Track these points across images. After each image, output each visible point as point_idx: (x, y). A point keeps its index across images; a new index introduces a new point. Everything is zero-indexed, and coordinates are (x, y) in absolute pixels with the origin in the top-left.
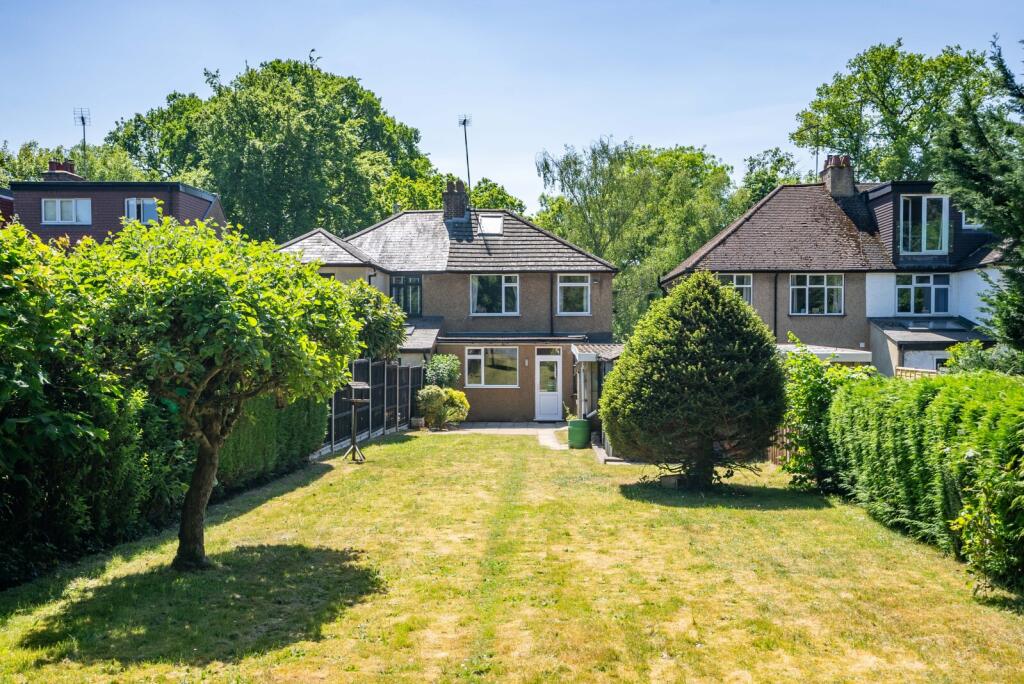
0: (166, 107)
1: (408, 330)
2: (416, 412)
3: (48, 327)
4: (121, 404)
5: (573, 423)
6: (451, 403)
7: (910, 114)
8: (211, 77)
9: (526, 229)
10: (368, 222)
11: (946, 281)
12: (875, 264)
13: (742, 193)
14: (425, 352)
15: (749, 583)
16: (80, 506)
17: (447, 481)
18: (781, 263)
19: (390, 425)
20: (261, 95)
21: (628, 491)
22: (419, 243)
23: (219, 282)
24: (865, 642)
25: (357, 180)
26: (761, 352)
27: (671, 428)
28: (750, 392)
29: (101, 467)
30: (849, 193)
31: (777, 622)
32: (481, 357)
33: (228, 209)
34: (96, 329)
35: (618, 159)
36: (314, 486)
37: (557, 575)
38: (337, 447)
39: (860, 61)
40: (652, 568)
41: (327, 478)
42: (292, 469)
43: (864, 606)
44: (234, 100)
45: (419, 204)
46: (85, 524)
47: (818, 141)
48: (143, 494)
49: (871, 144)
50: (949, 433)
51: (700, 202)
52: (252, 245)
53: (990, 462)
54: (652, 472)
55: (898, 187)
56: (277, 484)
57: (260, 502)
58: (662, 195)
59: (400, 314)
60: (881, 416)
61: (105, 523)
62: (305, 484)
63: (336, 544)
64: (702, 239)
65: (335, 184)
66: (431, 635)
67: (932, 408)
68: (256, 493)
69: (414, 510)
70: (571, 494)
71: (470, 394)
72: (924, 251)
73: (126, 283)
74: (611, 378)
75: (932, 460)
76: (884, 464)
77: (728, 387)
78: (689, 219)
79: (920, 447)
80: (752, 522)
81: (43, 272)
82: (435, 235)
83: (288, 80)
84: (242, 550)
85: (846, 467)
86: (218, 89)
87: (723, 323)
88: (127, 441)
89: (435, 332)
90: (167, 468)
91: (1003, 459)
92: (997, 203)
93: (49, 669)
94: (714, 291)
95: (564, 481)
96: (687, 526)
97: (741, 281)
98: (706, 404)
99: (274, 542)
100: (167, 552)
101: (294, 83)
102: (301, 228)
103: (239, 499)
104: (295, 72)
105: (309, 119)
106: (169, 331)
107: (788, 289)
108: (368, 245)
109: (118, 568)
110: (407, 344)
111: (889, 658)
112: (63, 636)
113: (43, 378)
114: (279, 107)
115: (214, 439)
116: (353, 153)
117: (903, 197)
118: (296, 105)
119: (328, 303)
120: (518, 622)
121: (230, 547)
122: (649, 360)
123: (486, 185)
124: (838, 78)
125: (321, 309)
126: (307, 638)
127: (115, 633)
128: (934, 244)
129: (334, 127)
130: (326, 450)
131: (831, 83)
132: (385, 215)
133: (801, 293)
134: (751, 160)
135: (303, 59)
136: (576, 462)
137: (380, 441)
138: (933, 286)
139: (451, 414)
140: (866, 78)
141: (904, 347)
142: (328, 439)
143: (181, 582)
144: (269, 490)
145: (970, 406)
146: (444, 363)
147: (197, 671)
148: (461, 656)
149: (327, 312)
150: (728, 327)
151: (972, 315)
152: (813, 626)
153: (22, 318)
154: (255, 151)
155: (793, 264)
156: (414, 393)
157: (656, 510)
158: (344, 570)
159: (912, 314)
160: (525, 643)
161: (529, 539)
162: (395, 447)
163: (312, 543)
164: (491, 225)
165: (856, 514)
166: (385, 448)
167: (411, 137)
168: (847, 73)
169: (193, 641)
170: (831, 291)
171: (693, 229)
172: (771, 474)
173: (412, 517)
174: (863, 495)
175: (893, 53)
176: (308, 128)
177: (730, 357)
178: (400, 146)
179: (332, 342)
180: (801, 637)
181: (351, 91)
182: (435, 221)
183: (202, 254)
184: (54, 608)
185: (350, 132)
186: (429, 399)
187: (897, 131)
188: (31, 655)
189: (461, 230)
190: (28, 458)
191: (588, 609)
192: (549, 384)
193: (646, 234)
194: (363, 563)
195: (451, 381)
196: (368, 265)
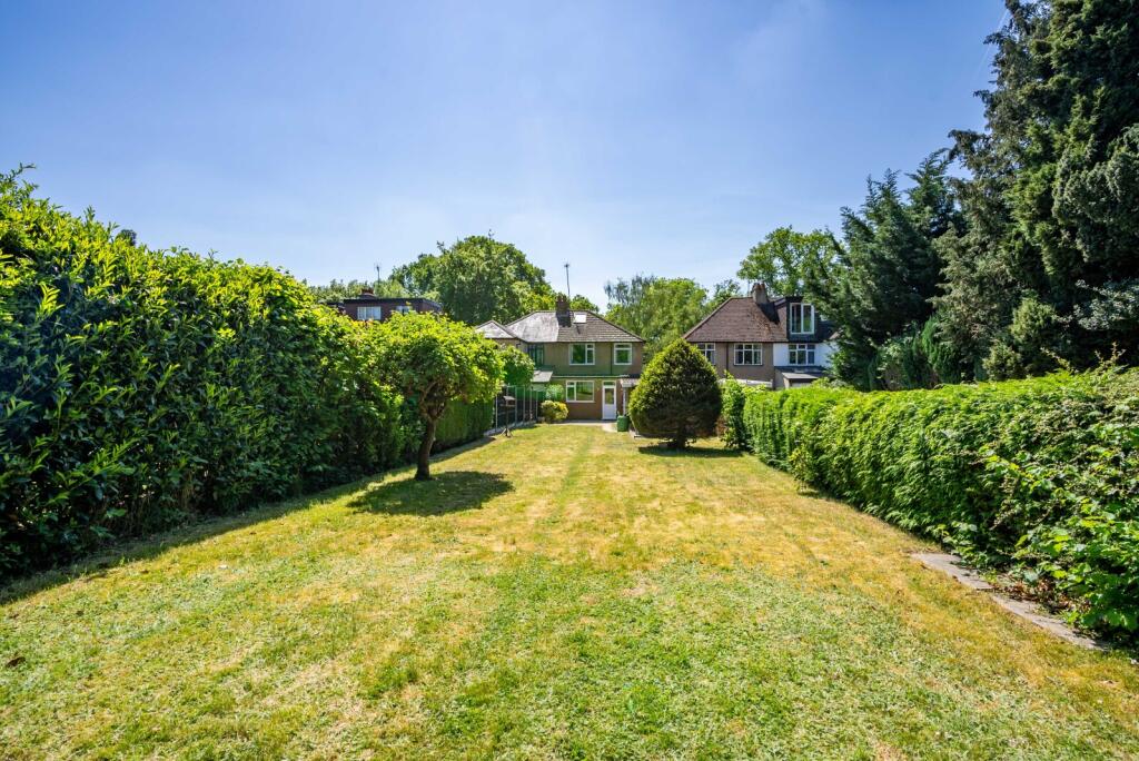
0: (417, 261)
1: (537, 372)
2: (540, 414)
3: (357, 363)
4: (391, 402)
5: (621, 419)
6: (558, 409)
7: (798, 263)
8: (440, 245)
9: (598, 321)
10: (518, 317)
11: (813, 348)
12: (778, 339)
13: (713, 303)
14: (545, 383)
15: (693, 488)
16: (372, 449)
17: (552, 446)
18: (730, 338)
19: (527, 420)
20: (465, 254)
21: (642, 450)
22: (543, 328)
23: (435, 340)
24: (741, 511)
25: (512, 296)
26: (710, 379)
27: (664, 418)
28: (704, 400)
29: (383, 432)
30: (765, 302)
31: (701, 503)
32: (575, 386)
33: (447, 310)
34: (378, 363)
35: (646, 284)
36: (486, 447)
37: (600, 485)
38: (499, 430)
39: (771, 236)
40: (645, 483)
41: (492, 444)
42: (474, 439)
43: (745, 497)
44: (451, 257)
45: (544, 308)
46: (375, 458)
47: (751, 276)
48: (401, 446)
49: (779, 278)
50: (792, 415)
51: (690, 307)
52: (452, 324)
53: (807, 428)
54: (655, 442)
55: (789, 299)
56: (467, 446)
57: (458, 454)
58: (671, 303)
59: (532, 363)
60: (764, 410)
61: (384, 459)
62: (481, 446)
63: (493, 471)
64: (691, 326)
65: (501, 298)
66: (533, 508)
67: (785, 404)
68: (458, 450)
69: (533, 458)
70: (614, 451)
71: (568, 405)
72: (803, 332)
73: (392, 340)
74: (634, 393)
75: (786, 431)
76: (766, 433)
77: (693, 397)
78: (685, 316)
79: (780, 423)
80: (701, 463)
81: (356, 338)
82: (551, 324)
83: (479, 246)
84: (447, 473)
85: (750, 436)
86: (444, 252)
87: (690, 364)
88: (394, 420)
89: (550, 373)
90: (413, 435)
91: (813, 425)
92: (833, 307)
93: (359, 515)
94: (686, 349)
95: (610, 445)
96: (668, 465)
97: (709, 347)
98: (682, 406)
99: (463, 470)
100: (412, 473)
101: (482, 247)
102: (483, 321)
103: (447, 453)
104: (483, 241)
105: (489, 265)
106: (412, 364)
107: (734, 351)
108: (517, 329)
109: (389, 479)
110: (535, 379)
111: (749, 517)
112: (365, 503)
113: (356, 386)
114: (473, 259)
115: (434, 418)
116: (511, 282)
117: (791, 304)
118: (482, 258)
119: (488, 352)
120: (576, 504)
121: (443, 471)
122: (653, 383)
123: (579, 298)
124: (760, 244)
125: (484, 354)
126: (475, 508)
127: (388, 504)
128: (807, 328)
129: (502, 270)
130: (493, 431)
131: (757, 247)
132: (527, 314)
133: (740, 353)
134: (718, 286)
135: (486, 236)
136: (619, 438)
137: (520, 428)
138: (807, 350)
139: (558, 416)
140: (775, 245)
141: (792, 381)
142: (494, 426)
143: (418, 485)
144: (463, 448)
145: (802, 401)
146: (555, 389)
147: (423, 518)
148: (547, 516)
149: (488, 356)
150: (693, 368)
151: (824, 364)
152: (718, 505)
153: (346, 358)
154: (461, 282)
155: (737, 339)
156: (539, 405)
157: (655, 458)
158: (496, 482)
159: (797, 364)
160: (579, 511)
161: (588, 470)
162: (528, 431)
163: (481, 471)
164: (580, 318)
165: (754, 460)
166: (523, 431)
167: (540, 274)
168: (765, 242)
169: (422, 507)
170: (756, 354)
171: (687, 321)
172: (716, 443)
173: (532, 461)
174: (757, 450)
175: (788, 232)
176: (488, 270)
177: (694, 382)
178: (534, 278)
179: (491, 371)
180: (712, 509)
181: (510, 251)
182: (552, 316)
183: (428, 327)
184: (361, 493)
185: (510, 272)
186: (547, 407)
187: (791, 271)
188: (352, 510)
189: (565, 321)
190: (349, 426)
191: (611, 498)
192: (609, 401)
193: (662, 323)
194: (505, 480)
195: (559, 399)
196: (517, 338)
